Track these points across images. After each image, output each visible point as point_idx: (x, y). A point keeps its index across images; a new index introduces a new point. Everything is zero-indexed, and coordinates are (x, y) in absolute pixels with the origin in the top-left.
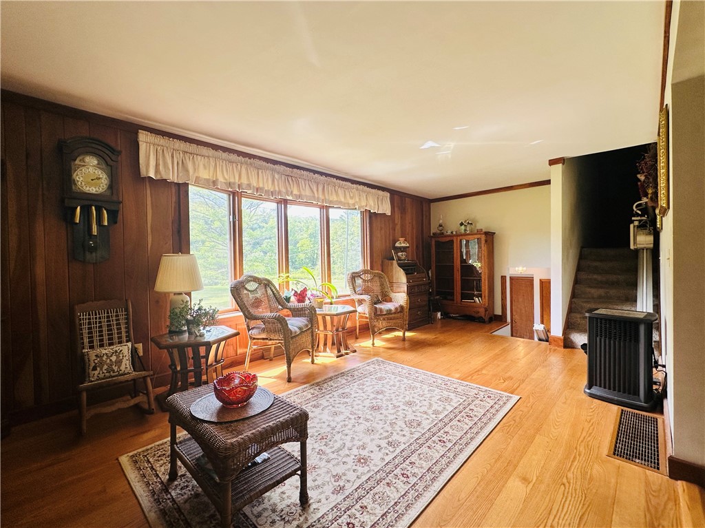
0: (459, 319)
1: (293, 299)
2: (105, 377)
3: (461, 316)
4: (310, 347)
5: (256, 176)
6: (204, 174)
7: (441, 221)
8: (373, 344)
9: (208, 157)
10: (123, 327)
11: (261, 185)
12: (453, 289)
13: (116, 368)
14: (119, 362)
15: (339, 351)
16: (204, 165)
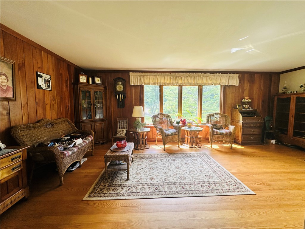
0: (290, 147)
1: (175, 122)
2: (119, 136)
3: (293, 145)
4: (178, 141)
5: (164, 79)
6: (147, 81)
7: (285, 85)
8: (211, 147)
9: (148, 76)
10: (126, 124)
11: (165, 82)
12: (288, 128)
13: (121, 134)
14: (122, 133)
15: (192, 145)
16: (147, 78)
